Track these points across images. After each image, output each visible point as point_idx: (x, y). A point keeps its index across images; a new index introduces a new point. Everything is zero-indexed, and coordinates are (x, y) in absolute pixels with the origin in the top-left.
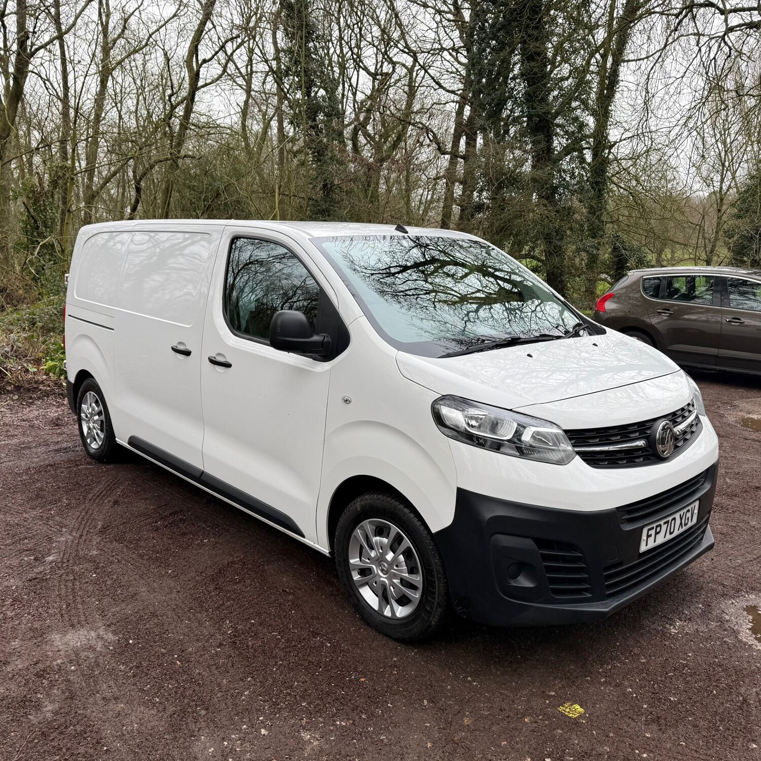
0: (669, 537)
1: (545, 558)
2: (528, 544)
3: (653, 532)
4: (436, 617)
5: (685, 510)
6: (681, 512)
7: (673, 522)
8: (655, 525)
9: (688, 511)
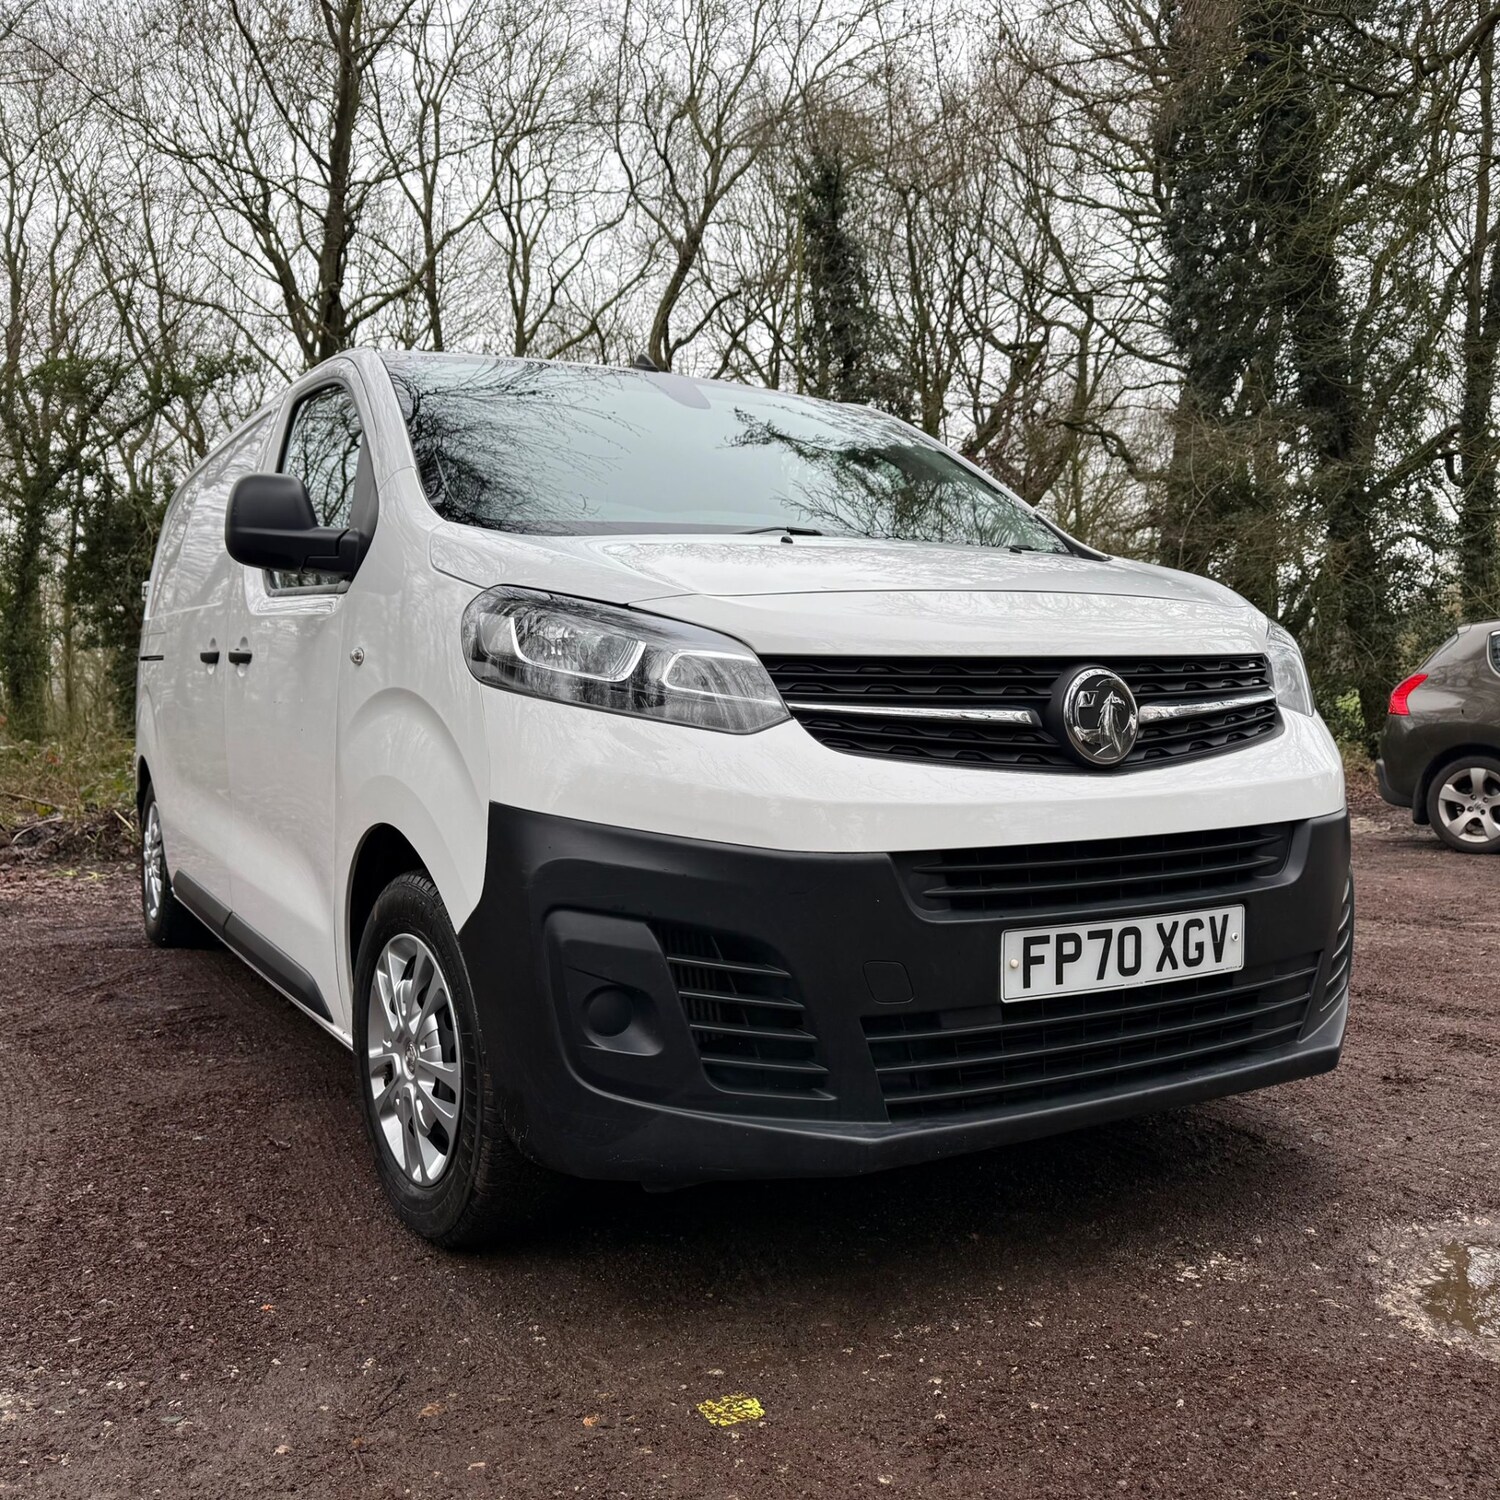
0: (1114, 981)
1: (683, 975)
2: (636, 935)
3: (1048, 951)
4: (482, 1165)
5: (1183, 919)
6: (1167, 921)
7: (1130, 940)
8: (1053, 932)
9: (1199, 924)
